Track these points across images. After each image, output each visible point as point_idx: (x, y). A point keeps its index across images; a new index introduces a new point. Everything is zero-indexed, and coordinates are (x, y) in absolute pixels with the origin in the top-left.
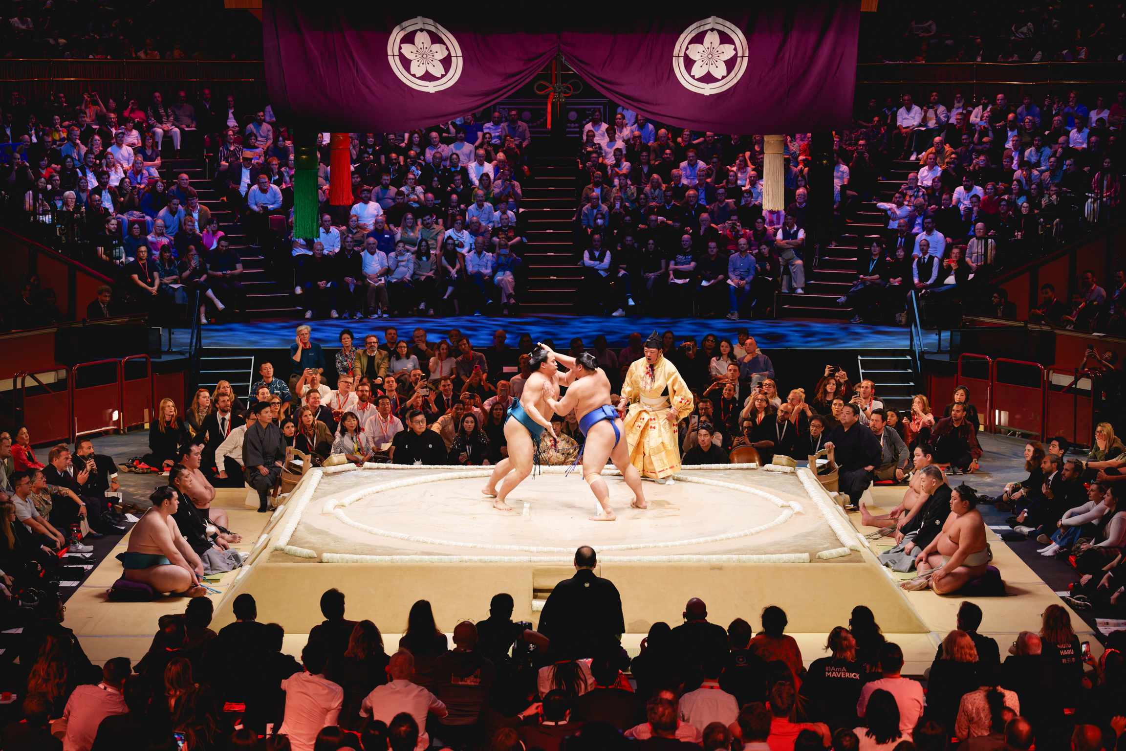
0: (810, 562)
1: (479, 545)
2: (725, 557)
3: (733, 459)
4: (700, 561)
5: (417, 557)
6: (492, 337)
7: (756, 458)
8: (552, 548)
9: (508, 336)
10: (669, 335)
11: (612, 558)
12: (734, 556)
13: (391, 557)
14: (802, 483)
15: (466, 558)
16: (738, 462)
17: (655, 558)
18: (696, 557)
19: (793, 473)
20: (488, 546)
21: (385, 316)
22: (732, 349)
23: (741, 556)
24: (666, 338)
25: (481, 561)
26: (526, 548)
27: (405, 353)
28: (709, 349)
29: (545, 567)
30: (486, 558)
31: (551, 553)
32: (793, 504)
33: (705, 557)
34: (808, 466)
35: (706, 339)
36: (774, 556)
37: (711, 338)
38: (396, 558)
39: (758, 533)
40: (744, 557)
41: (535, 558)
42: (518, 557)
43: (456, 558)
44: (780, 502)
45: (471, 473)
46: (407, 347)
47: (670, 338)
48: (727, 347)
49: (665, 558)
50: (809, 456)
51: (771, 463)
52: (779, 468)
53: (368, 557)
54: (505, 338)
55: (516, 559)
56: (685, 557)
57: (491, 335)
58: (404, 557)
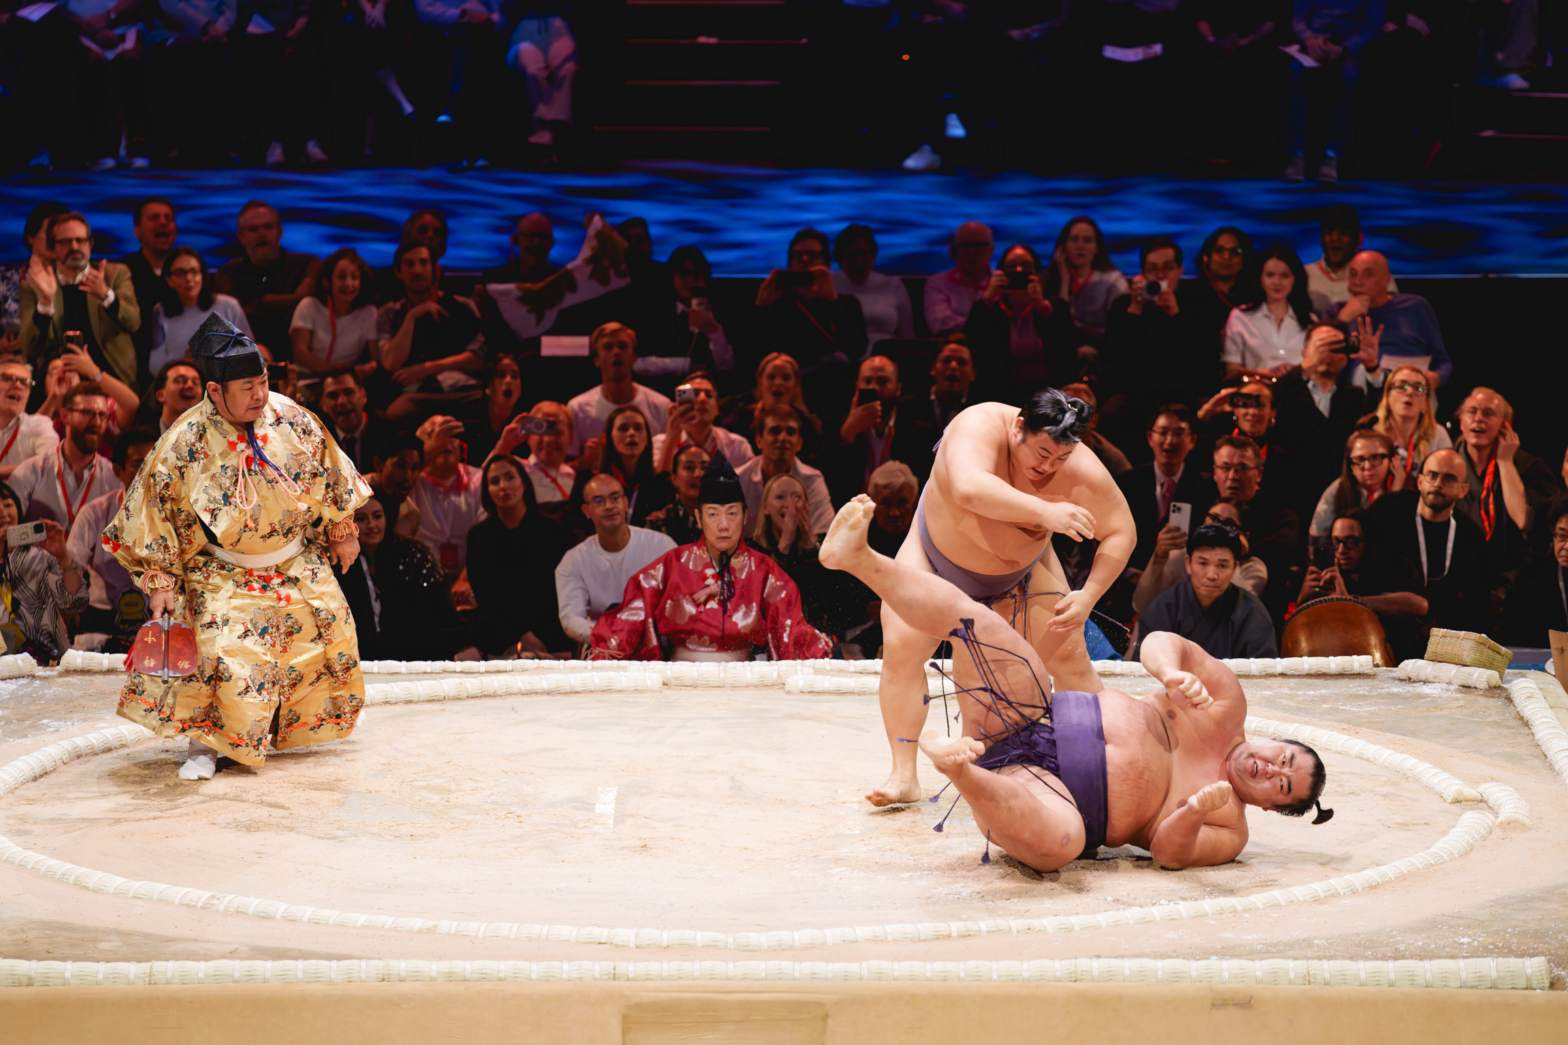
0: (1552, 986)
1: (446, 925)
2: (1259, 967)
3: (1296, 643)
4: (1177, 977)
5: (237, 964)
6: (504, 239)
7: (1374, 640)
8: (688, 935)
9: (558, 234)
10: (1082, 229)
11: (885, 965)
12: (1291, 964)
13: (146, 966)
14: (1526, 724)
15: (402, 966)
16: (1312, 653)
17: (1027, 968)
18: (1162, 967)
19: (1496, 690)
20: (476, 927)
21: (140, 163)
22: (1301, 279)
23: (1315, 964)
24: (1076, 238)
25: (450, 977)
26: (603, 934)
27: (195, 292)
28: (1225, 278)
29: (662, 996)
30: (468, 967)
31: (685, 950)
32: (1495, 792)
33: (1195, 967)
34: (1550, 666)
35: (1211, 244)
36: (1427, 964)
37: (1226, 241)
38: (167, 969)
39: (1373, 887)
40: (1326, 968)
41: (631, 968)
42: (575, 965)
43: (365, 969)
44: (1451, 786)
45: (423, 687)
46: (203, 270)
47: (1087, 240)
48: (1284, 275)
49: (1059, 967)
50: (1552, 634)
51: (1421, 656)
52: (1451, 670)
53: (68, 969)
54: (551, 242)
55: (567, 969)
56: (1128, 966)
57: (497, 230)
58: (190, 966)
